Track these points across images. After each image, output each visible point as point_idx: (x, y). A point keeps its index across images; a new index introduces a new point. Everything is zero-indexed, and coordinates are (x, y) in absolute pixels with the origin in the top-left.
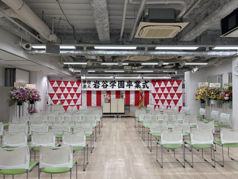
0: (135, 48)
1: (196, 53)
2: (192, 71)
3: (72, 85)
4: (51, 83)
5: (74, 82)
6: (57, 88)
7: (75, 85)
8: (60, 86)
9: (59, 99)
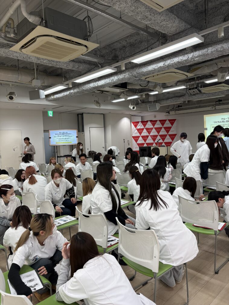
3: (163, 124)
4: (134, 125)
5: (165, 120)
6: (143, 129)
7: (167, 124)
8: (146, 127)
9: (146, 142)
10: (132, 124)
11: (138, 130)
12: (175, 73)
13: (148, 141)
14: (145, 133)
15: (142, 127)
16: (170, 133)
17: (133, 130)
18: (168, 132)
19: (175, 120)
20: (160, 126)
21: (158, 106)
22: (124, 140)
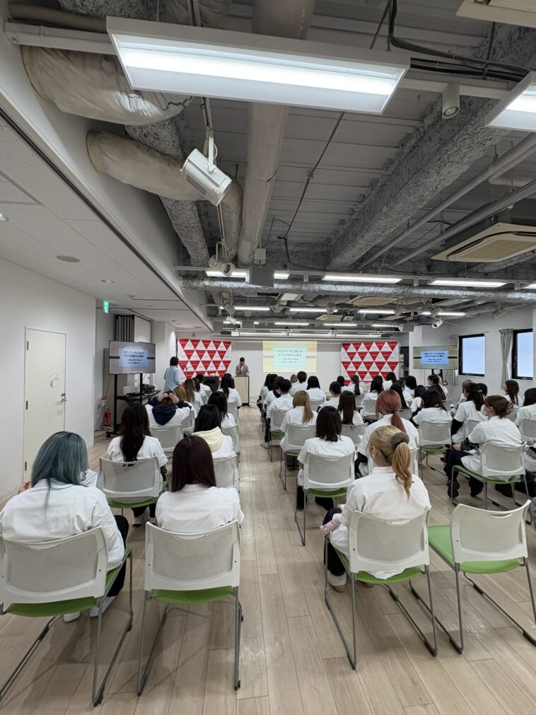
0: (397, 280)
1: (490, 294)
2: (433, 326)
3: (217, 347)
4: (181, 343)
5: (220, 342)
6: (192, 351)
7: (222, 347)
8: (196, 349)
10: (178, 342)
11: (186, 352)
13: (198, 369)
14: (195, 357)
15: (192, 348)
16: (224, 359)
17: (179, 351)
18: (222, 357)
20: (214, 349)
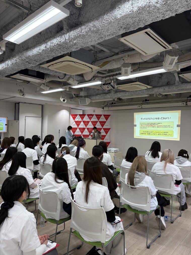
3: (99, 118)
4: (72, 117)
5: (101, 115)
6: (80, 122)
7: (102, 119)
8: (83, 120)
9: (83, 134)
10: (71, 117)
11: (76, 122)
12: (74, 63)
13: (84, 133)
14: (82, 125)
15: (80, 120)
16: (104, 127)
17: (72, 122)
18: (102, 126)
19: (109, 115)
20: (96, 120)
21: (88, 101)
22: (59, 130)
